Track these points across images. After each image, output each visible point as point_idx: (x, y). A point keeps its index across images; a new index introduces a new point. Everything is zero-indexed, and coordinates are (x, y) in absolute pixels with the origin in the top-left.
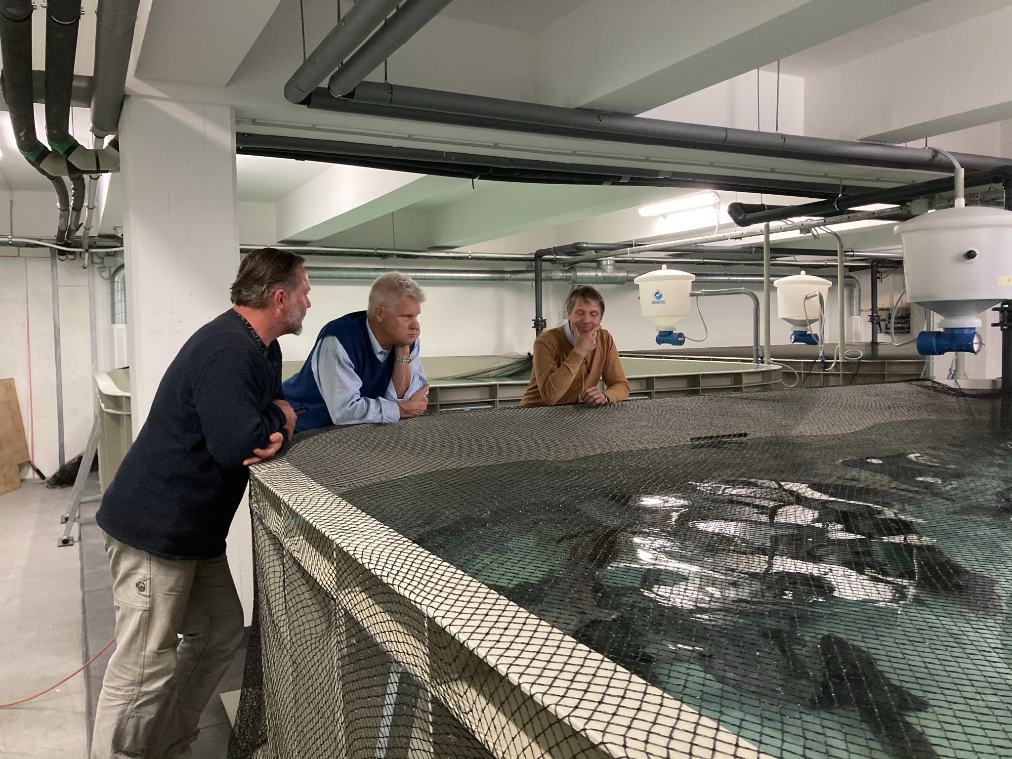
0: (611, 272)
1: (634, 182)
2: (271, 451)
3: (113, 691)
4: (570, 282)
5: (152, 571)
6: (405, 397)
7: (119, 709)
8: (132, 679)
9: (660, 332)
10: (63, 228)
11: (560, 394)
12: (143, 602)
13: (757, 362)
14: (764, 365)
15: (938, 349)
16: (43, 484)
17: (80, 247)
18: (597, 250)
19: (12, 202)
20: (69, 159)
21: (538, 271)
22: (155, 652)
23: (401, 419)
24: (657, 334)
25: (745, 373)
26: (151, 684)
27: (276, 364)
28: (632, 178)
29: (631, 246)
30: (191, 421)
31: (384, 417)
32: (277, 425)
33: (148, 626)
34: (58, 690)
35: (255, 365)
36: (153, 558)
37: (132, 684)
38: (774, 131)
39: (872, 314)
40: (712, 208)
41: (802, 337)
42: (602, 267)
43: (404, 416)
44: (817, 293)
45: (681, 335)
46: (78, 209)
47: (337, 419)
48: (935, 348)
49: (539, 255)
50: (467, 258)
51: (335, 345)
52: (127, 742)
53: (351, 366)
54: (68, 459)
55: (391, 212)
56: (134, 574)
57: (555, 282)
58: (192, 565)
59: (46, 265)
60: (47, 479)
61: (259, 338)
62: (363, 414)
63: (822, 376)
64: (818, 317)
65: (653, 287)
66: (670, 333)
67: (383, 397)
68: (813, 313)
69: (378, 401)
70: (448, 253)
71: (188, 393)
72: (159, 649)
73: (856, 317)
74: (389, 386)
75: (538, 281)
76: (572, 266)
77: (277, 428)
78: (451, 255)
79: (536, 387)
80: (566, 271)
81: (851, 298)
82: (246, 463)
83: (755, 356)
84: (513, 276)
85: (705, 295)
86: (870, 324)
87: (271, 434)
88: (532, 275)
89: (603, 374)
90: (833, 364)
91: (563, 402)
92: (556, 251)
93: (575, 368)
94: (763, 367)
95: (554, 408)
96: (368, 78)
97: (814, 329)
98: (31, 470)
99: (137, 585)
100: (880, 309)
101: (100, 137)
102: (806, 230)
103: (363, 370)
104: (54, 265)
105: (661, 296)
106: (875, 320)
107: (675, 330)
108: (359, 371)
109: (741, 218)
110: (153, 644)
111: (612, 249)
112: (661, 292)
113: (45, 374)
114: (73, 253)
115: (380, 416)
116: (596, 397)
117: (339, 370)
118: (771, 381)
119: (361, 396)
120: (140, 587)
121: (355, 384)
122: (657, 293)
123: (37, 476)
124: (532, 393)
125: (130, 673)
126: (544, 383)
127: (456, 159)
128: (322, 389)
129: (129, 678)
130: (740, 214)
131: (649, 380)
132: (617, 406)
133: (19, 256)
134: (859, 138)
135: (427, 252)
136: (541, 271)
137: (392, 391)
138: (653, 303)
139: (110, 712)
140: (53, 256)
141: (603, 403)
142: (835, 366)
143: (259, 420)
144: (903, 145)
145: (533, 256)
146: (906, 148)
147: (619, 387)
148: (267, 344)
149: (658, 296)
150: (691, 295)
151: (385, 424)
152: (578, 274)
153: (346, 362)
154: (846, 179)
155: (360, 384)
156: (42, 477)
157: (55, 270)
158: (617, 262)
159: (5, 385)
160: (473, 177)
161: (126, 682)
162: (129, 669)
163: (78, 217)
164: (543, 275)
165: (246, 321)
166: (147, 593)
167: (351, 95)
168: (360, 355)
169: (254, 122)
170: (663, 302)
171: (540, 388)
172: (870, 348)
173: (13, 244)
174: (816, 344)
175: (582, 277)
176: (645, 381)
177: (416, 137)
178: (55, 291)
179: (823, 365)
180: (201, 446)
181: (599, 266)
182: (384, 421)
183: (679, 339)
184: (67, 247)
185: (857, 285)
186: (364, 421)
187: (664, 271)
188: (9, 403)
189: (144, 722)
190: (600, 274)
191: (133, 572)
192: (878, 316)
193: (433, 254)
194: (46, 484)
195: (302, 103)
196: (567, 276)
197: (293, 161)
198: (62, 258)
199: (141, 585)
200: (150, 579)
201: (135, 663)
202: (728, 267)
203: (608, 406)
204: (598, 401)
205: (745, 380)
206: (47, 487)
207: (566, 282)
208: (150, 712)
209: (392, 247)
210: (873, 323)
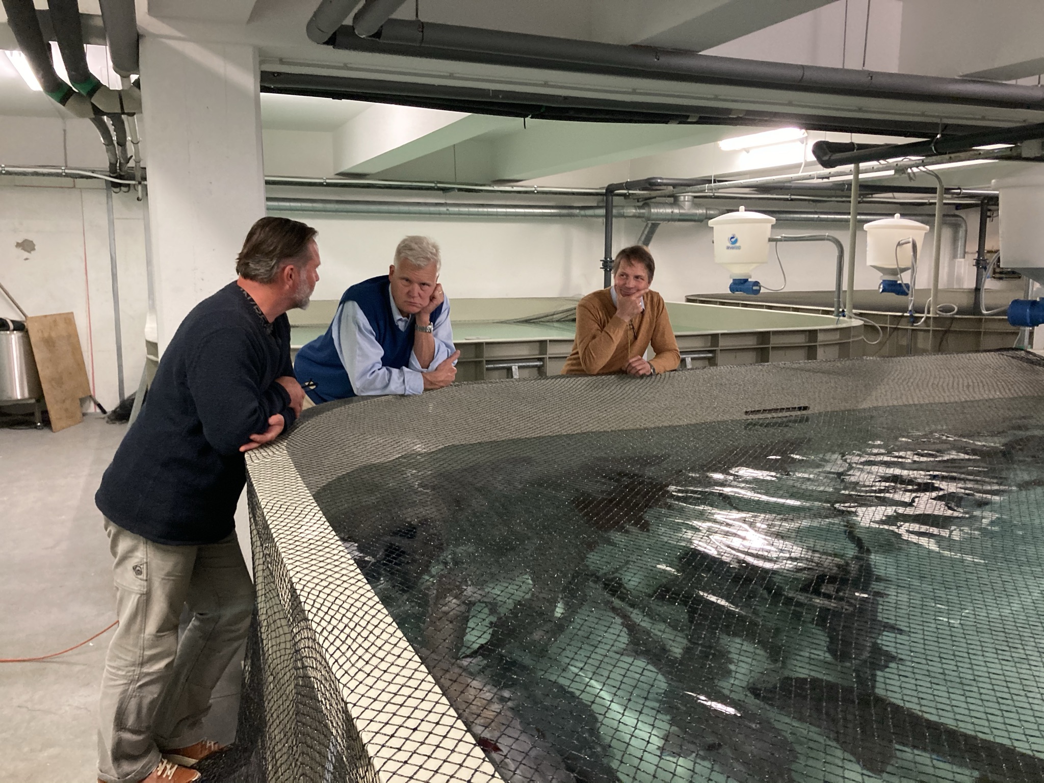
0: (689, 209)
1: (703, 121)
2: (271, 435)
3: (113, 671)
4: (644, 219)
5: (149, 555)
6: (430, 368)
7: (121, 689)
8: (133, 660)
9: (734, 280)
10: (113, 161)
11: (601, 363)
12: (140, 585)
13: (838, 315)
14: (845, 319)
15: (1031, 319)
16: (104, 418)
17: (134, 179)
18: (674, 186)
19: (65, 131)
20: (93, 101)
21: (608, 207)
22: (154, 635)
23: (426, 390)
24: (731, 281)
25: (821, 330)
26: (151, 666)
27: (280, 341)
28: (700, 118)
29: (709, 182)
30: (187, 404)
31: (407, 388)
32: (279, 404)
33: (146, 610)
34: (91, 644)
35: (253, 347)
36: (149, 542)
37: (133, 665)
38: (859, 68)
39: (979, 256)
40: (799, 143)
41: (893, 287)
42: (680, 203)
43: (430, 387)
44: (911, 240)
45: (756, 283)
46: (122, 143)
47: (358, 389)
48: (1028, 321)
49: (610, 190)
50: (532, 192)
51: (355, 310)
52: (131, 721)
53: (372, 334)
54: (127, 395)
55: (452, 144)
56: (131, 557)
57: (627, 219)
58: (192, 551)
59: (103, 198)
60: (108, 414)
61: (262, 314)
62: (385, 384)
63: (910, 332)
64: (909, 264)
65: (729, 231)
66: (746, 281)
67: (407, 367)
68: (906, 262)
69: (402, 371)
70: (512, 187)
71: (182, 374)
72: (158, 632)
73: (960, 260)
74: (411, 356)
75: (608, 217)
76: (646, 202)
77: (278, 410)
78: (515, 189)
79: (577, 353)
80: (640, 207)
81: (955, 240)
82: (242, 449)
83: (836, 305)
84: (583, 212)
85: (785, 241)
86: (975, 268)
87: (270, 416)
88: (602, 212)
89: (652, 340)
90: (923, 319)
91: (607, 371)
92: (629, 185)
93: (618, 336)
94: (845, 322)
95: (594, 378)
96: (396, 15)
97: (905, 278)
98: (92, 404)
99: (134, 568)
100: (989, 252)
101: (125, 77)
102: (901, 170)
103: (384, 338)
104: (109, 197)
105: (736, 241)
106: (980, 264)
107: (751, 277)
108: (380, 339)
109: (826, 158)
110: (152, 626)
111: (689, 185)
112: (737, 236)
113: (103, 309)
114: (128, 185)
115: (403, 387)
116: (639, 368)
117: (358, 336)
118: (850, 338)
119: (383, 365)
120: (137, 570)
121: (377, 352)
122: (732, 238)
123: (98, 410)
124: (575, 359)
125: (131, 654)
126: (584, 352)
127: (503, 98)
128: (343, 356)
129: (129, 658)
130: (825, 154)
131: (715, 337)
132: (663, 377)
133: (74, 187)
134: (961, 74)
135: (490, 186)
136: (612, 206)
137: (414, 361)
138: (728, 248)
139: (112, 691)
140: (107, 189)
141: (648, 374)
142: (925, 321)
143: (255, 404)
144: (1013, 82)
145: (604, 191)
146: (1016, 86)
147: (668, 355)
148: (271, 320)
149: (733, 240)
150: (770, 240)
151: (409, 396)
152: (652, 210)
153: (366, 330)
154: (946, 117)
155: (382, 352)
156: (104, 411)
157: (110, 203)
158: (695, 197)
159: (65, 319)
160: (525, 116)
161: (127, 662)
162: (130, 651)
163: (124, 151)
164: (615, 211)
165: (248, 295)
166: (144, 576)
167: (378, 35)
168: (381, 323)
169: (282, 61)
170: (739, 248)
171: (580, 355)
172: (972, 296)
173: (67, 175)
174: (907, 294)
175: (657, 214)
176: (710, 337)
177: (458, 75)
178: (111, 223)
179: (912, 320)
180: (197, 429)
181: (675, 200)
182: (407, 393)
183: (755, 288)
184: (121, 179)
185: (963, 225)
186: (387, 392)
187: (742, 213)
188: (69, 336)
189: (146, 701)
190: (676, 211)
191: (130, 555)
192: (985, 260)
193: (496, 188)
194: (106, 419)
195: (327, 43)
196: (640, 213)
197: (329, 100)
198: (117, 190)
199: (138, 568)
200: (147, 563)
201: (135, 645)
202: (819, 204)
203: (654, 377)
204: (641, 372)
205: (821, 337)
206: (107, 422)
207: (640, 220)
208: (153, 692)
209: (454, 181)
210: (978, 268)
